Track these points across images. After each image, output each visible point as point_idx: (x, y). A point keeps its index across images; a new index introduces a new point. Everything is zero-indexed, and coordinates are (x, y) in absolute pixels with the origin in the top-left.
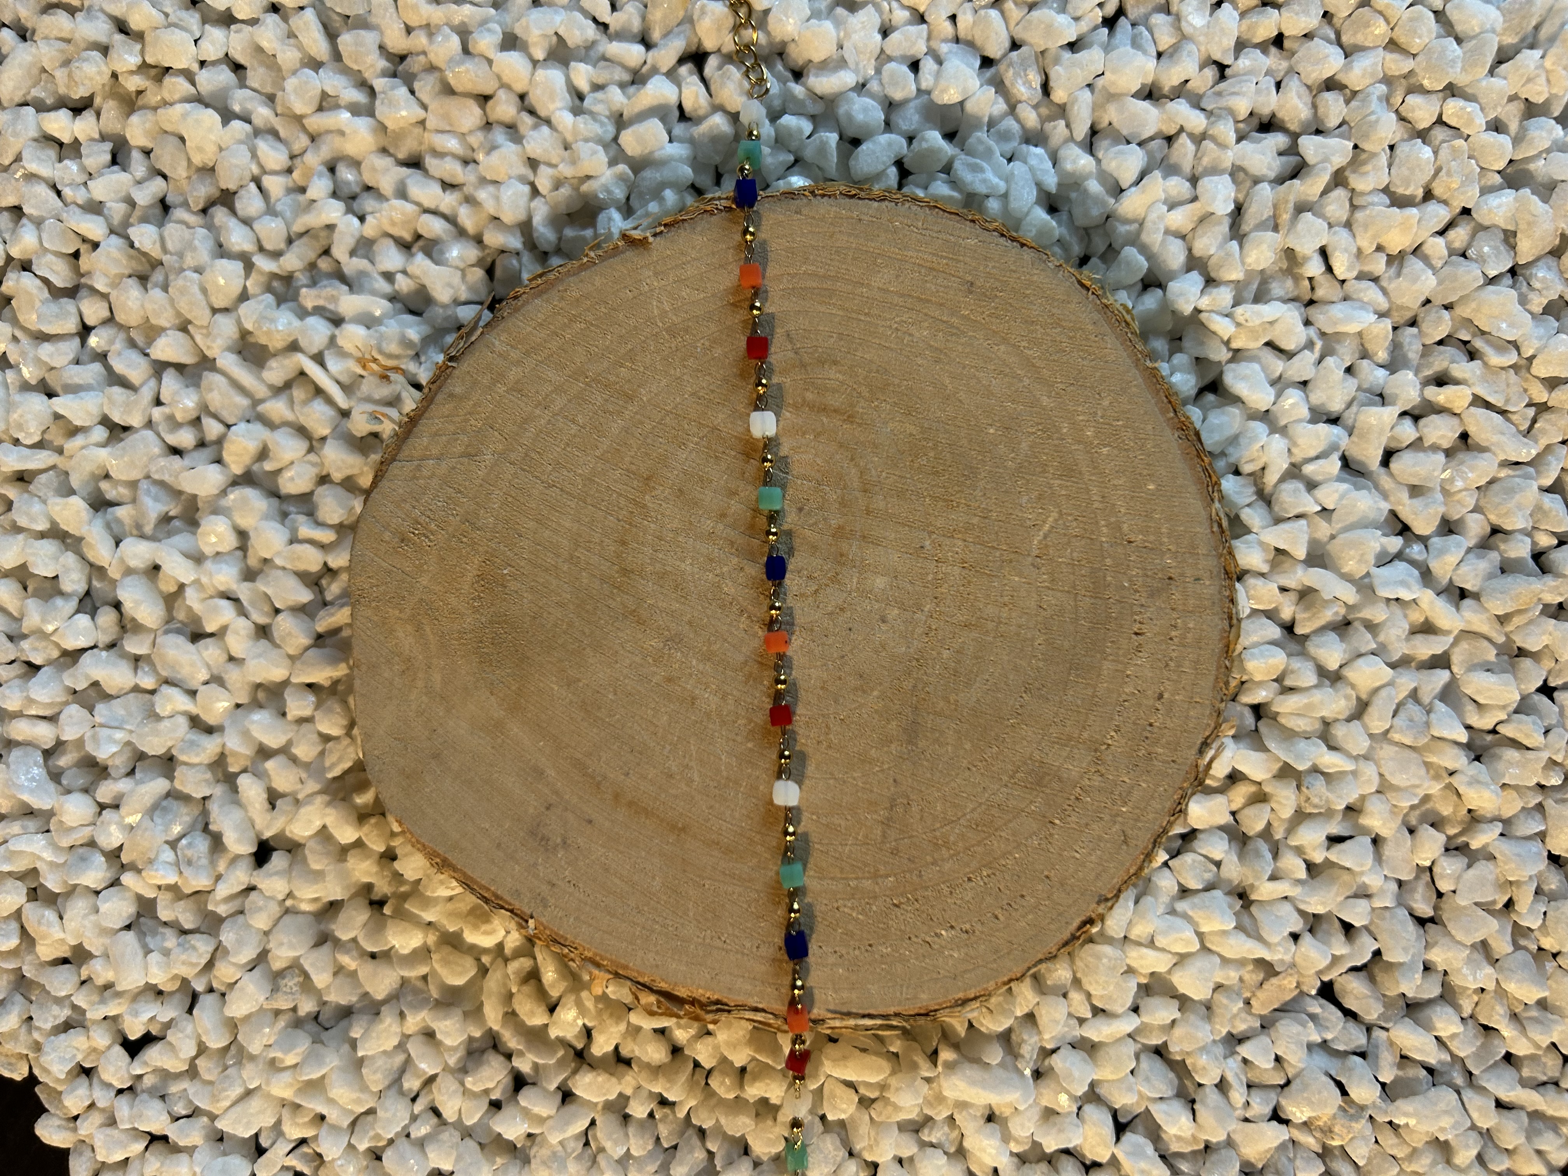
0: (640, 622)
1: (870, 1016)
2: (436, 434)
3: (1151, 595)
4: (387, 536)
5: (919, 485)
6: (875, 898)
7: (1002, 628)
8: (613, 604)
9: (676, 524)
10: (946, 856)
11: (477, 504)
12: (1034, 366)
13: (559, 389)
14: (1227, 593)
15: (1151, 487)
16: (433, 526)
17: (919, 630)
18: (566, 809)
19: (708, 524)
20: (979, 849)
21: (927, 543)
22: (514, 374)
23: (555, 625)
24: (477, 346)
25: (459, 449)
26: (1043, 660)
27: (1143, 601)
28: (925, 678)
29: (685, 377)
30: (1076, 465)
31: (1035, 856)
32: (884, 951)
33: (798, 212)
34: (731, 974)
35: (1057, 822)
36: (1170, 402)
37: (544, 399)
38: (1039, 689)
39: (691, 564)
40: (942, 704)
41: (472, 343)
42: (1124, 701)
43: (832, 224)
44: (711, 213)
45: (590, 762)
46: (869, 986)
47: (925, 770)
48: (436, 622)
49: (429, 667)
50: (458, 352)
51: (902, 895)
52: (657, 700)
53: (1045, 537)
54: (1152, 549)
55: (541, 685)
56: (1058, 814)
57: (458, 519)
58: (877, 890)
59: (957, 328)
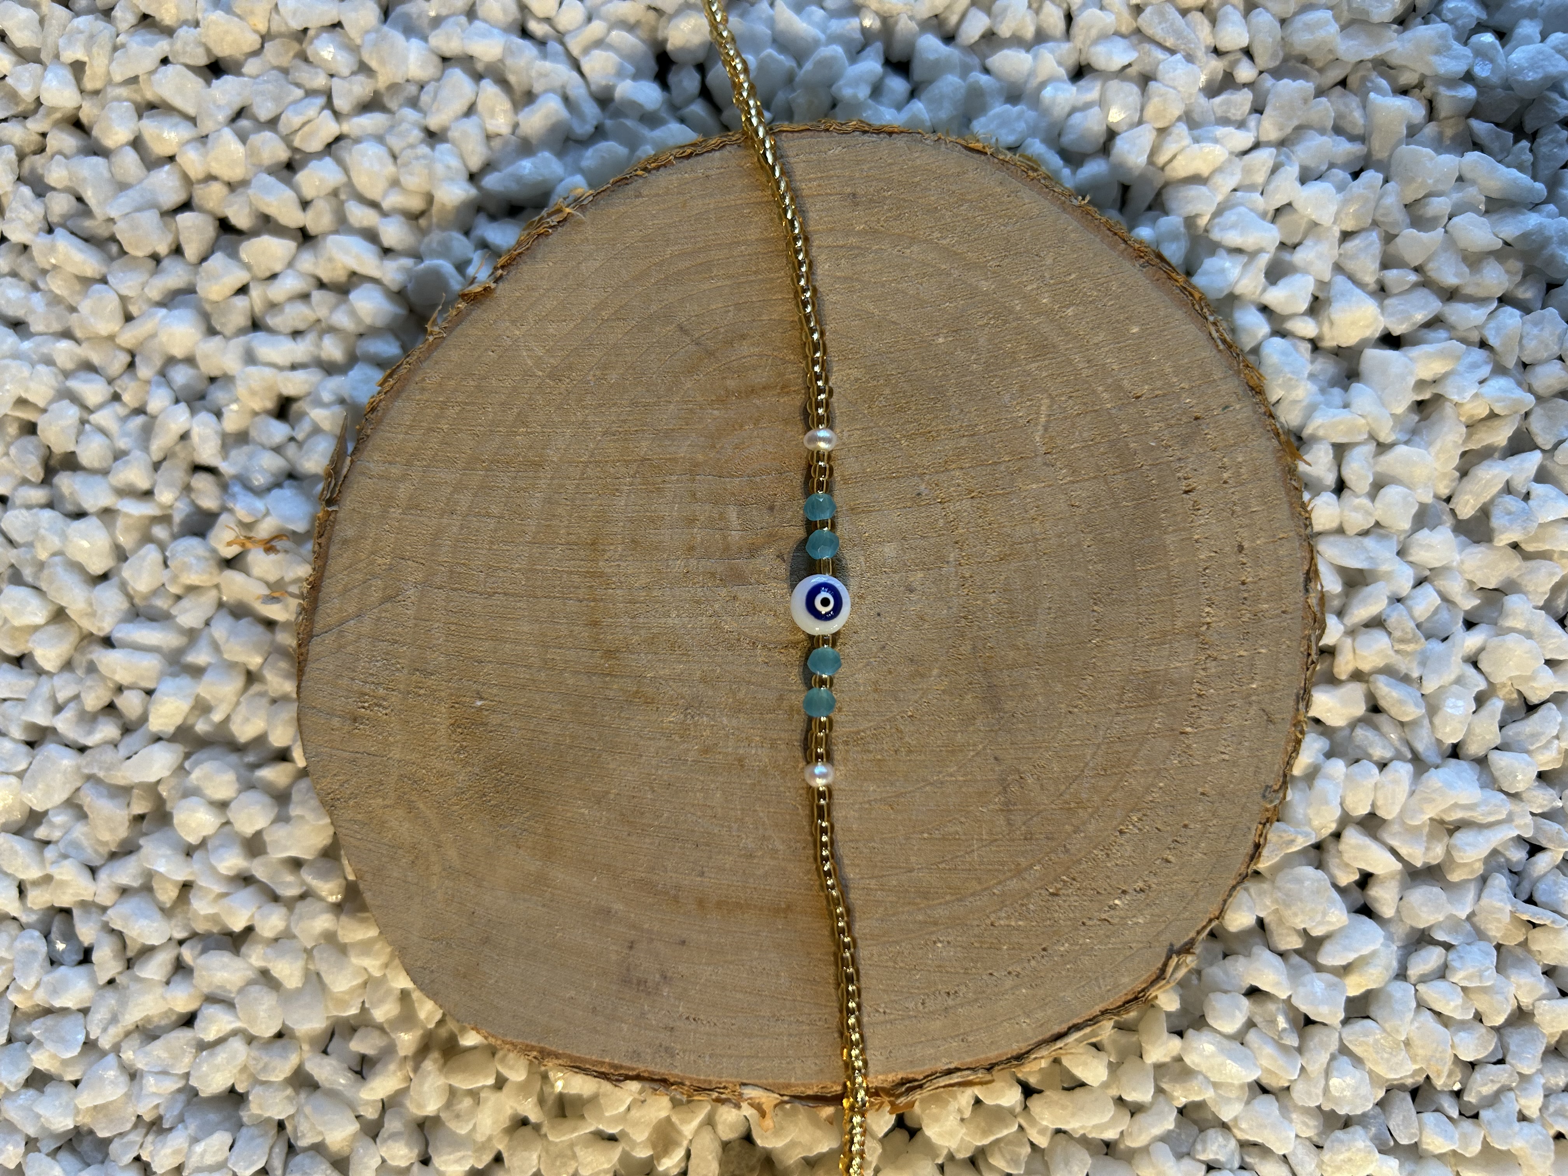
0: (649, 701)
1: (1077, 1027)
2: (346, 590)
3: (1184, 445)
4: (336, 722)
5: (888, 430)
6: (1028, 895)
7: (1042, 545)
8: (611, 694)
9: (644, 580)
10: (1087, 816)
11: (420, 647)
12: (957, 254)
13: (459, 488)
14: (1263, 410)
15: (1135, 330)
16: (381, 691)
17: (953, 585)
18: (652, 940)
19: (678, 566)
20: (1117, 795)
21: (923, 487)
22: (403, 491)
23: (558, 743)
24: (351, 477)
25: (376, 596)
26: (1101, 561)
27: (1179, 454)
28: (981, 633)
29: (590, 418)
30: (1046, 339)
31: (1181, 777)
32: (1062, 949)
33: (639, 195)
34: (906, 1046)
35: (1189, 729)
36: (1115, 234)
37: (447, 505)
38: (1108, 595)
39: (678, 616)
40: (1012, 653)
41: (345, 477)
42: (1205, 569)
43: (679, 193)
44: (546, 235)
45: (656, 877)
46: (1062, 994)
47: (1023, 733)
48: (427, 794)
49: (439, 847)
50: (332, 492)
51: (1056, 880)
52: (701, 778)
53: (1046, 429)
54: (1164, 395)
55: (569, 815)
56: (1186, 720)
57: (405, 671)
58: (1027, 886)
59: (858, 248)
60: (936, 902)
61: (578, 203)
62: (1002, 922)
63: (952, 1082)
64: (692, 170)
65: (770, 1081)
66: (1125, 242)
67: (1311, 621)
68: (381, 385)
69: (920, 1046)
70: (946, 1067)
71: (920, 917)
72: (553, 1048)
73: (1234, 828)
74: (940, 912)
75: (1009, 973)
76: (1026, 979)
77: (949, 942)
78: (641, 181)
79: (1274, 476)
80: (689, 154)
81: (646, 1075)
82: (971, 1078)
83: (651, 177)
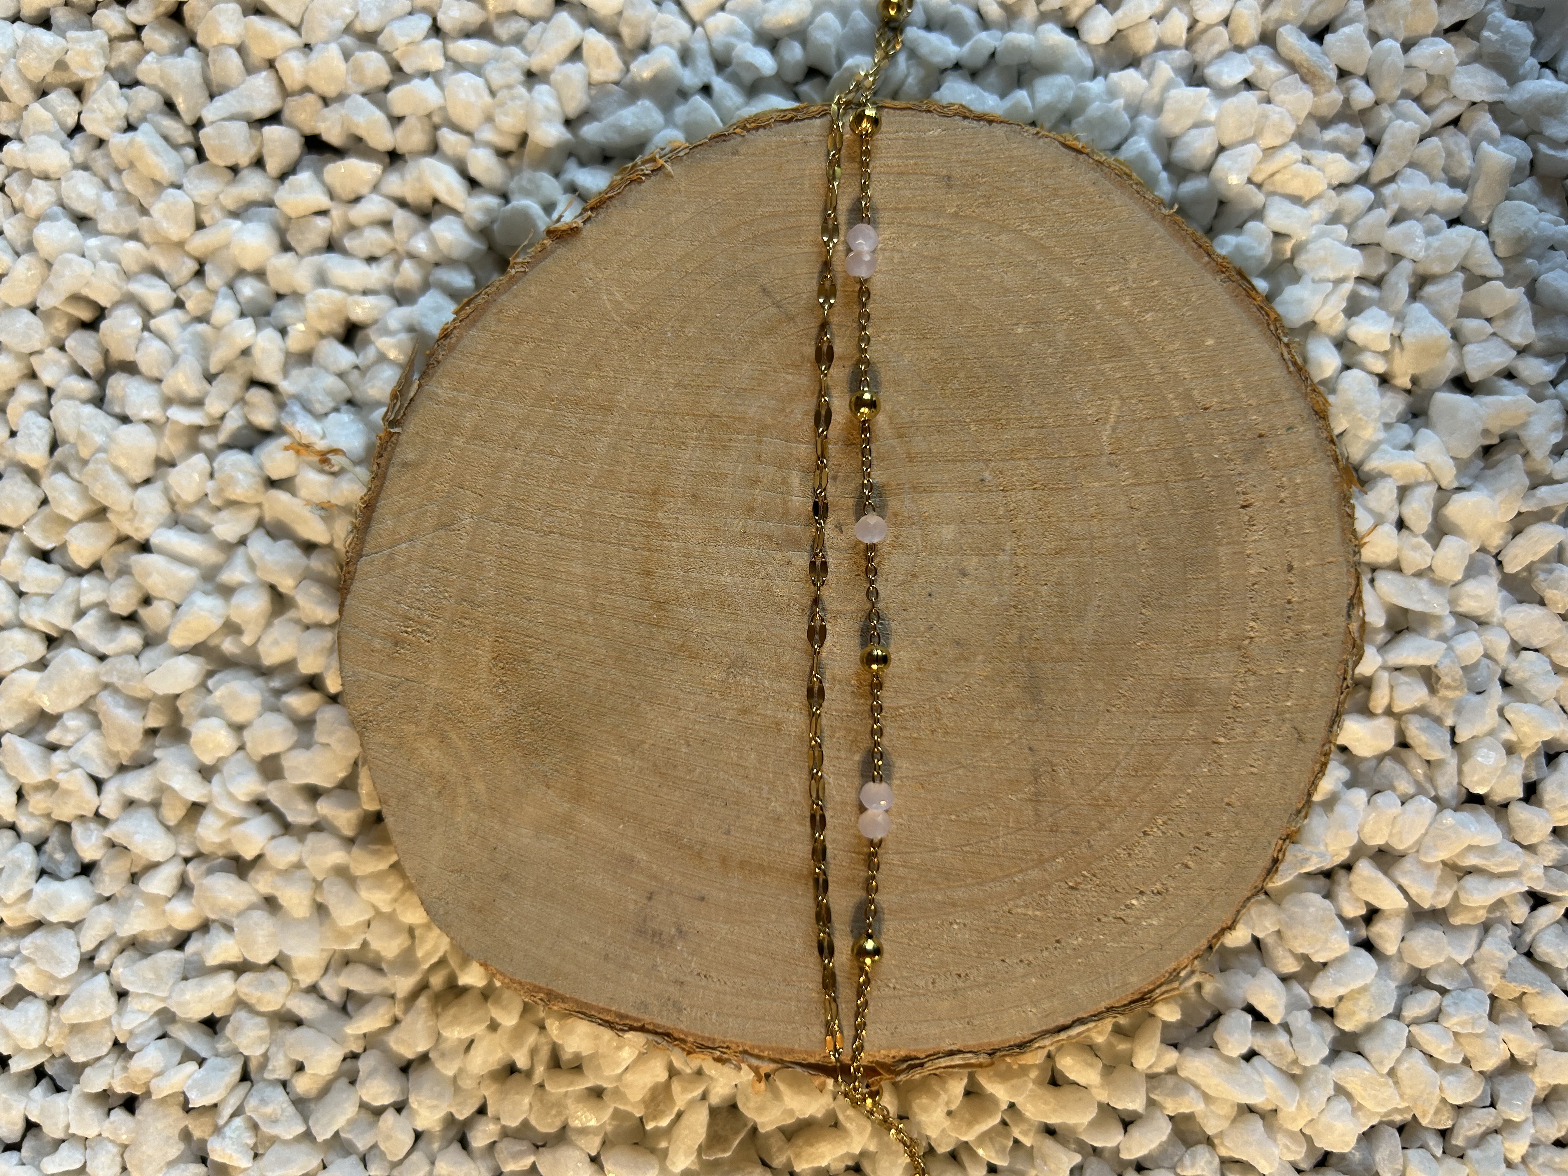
0: (693, 656)
1: (1081, 1021)
2: (400, 513)
3: (1247, 460)
4: (377, 644)
5: (958, 412)
6: (1048, 886)
7: (1098, 544)
8: (656, 645)
9: (701, 535)
10: (1113, 814)
11: (470, 577)
12: (1043, 246)
13: (525, 423)
14: (1325, 435)
15: (1210, 342)
16: (426, 618)
17: (1006, 574)
18: (672, 893)
19: (738, 525)
20: (1145, 797)
21: (987, 474)
22: (469, 419)
23: (599, 688)
24: (418, 401)
25: (429, 523)
26: (1153, 566)
27: (1240, 469)
28: (1029, 623)
29: (663, 369)
30: (1123, 341)
31: (1210, 785)
32: (1075, 942)
33: (735, 153)
34: (912, 1022)
35: (1222, 740)
36: (1200, 246)
37: (512, 438)
38: (1157, 599)
39: (730, 575)
40: (1057, 647)
41: (411, 400)
42: (1254, 584)
43: (775, 155)
44: (639, 181)
45: (682, 831)
46: (1070, 988)
47: (1060, 726)
48: (461, 725)
49: (468, 779)
50: (397, 414)
51: (1076, 874)
52: (738, 738)
53: (1114, 430)
54: (1232, 409)
55: (602, 760)
56: (1220, 730)
57: (452, 601)
58: (1047, 877)
59: (948, 230)
60: (956, 884)
61: (674, 155)
62: (1019, 910)
63: (953, 1063)
64: (791, 134)
65: (774, 1045)
66: (1209, 255)
67: (1350, 647)
68: (456, 313)
69: (926, 1024)
70: (950, 1048)
71: (940, 897)
72: (561, 992)
73: (1255, 840)
74: (960, 894)
75: (1021, 961)
76: (1037, 969)
77: (965, 925)
78: (739, 139)
79: (1330, 500)
80: (787, 118)
81: (651, 1027)
82: (973, 1061)
83: (749, 137)
